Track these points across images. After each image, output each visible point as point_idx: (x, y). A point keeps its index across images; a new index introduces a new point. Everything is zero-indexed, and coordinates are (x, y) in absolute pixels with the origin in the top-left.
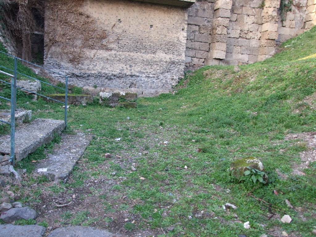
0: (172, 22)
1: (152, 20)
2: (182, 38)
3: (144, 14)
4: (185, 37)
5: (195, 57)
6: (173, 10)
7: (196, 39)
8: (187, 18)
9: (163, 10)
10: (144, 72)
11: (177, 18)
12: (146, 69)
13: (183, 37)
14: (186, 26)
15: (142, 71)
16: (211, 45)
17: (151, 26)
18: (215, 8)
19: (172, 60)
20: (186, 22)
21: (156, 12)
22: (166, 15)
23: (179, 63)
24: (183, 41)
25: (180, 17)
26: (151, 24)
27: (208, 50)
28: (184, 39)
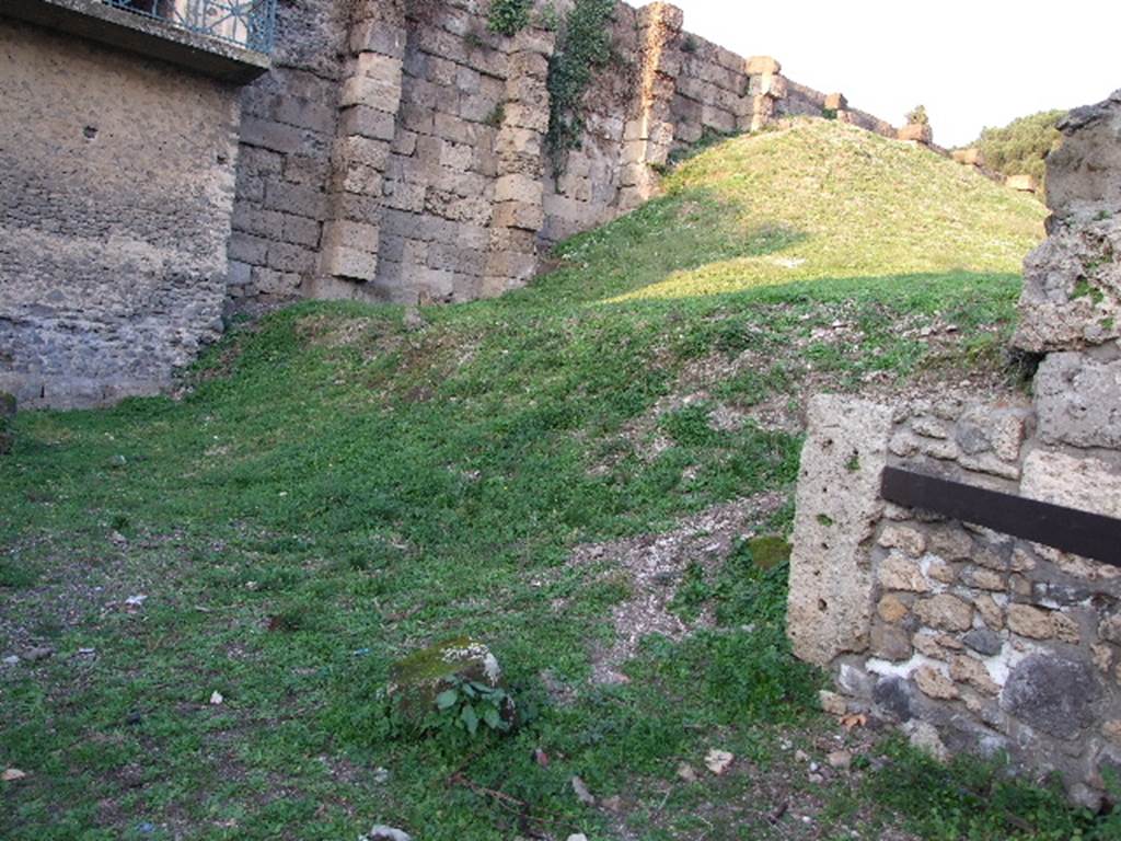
0: (177, 124)
1: (96, 110)
2: (218, 190)
3: (60, 79)
4: (229, 190)
5: (265, 266)
6: (183, 82)
7: (269, 201)
8: (236, 122)
9: (144, 78)
10: (51, 310)
11: (198, 113)
12: (59, 297)
13: (222, 188)
14: (233, 151)
15: (41, 302)
16: (325, 228)
17: (88, 128)
18: (344, 103)
19: (176, 269)
20: (234, 136)
21: (114, 79)
22: (153, 97)
23: (204, 284)
24: (219, 204)
25: (211, 112)
26: (90, 121)
27: (315, 245)
28: (224, 194)
